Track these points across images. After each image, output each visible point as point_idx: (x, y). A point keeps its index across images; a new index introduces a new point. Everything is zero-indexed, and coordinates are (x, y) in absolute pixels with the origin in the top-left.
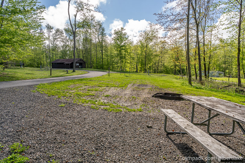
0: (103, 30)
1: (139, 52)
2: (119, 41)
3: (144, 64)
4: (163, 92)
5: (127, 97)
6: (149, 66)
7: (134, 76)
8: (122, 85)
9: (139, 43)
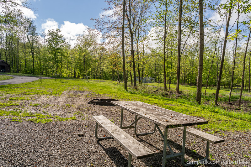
0: (34, 29)
1: (78, 57)
2: (54, 43)
3: (82, 70)
4: (100, 98)
5: (60, 105)
6: (88, 72)
7: (72, 82)
8: (55, 92)
9: (77, 47)
